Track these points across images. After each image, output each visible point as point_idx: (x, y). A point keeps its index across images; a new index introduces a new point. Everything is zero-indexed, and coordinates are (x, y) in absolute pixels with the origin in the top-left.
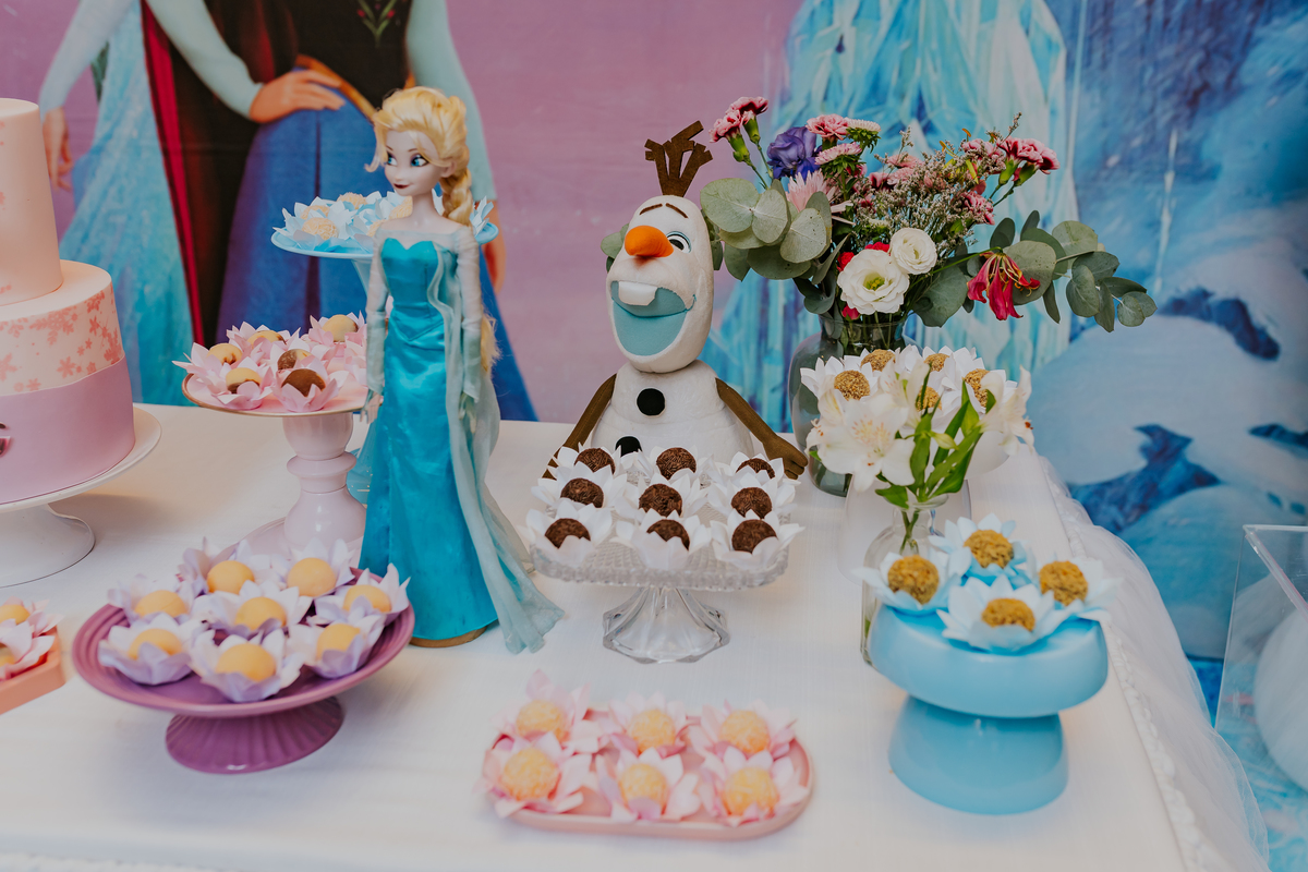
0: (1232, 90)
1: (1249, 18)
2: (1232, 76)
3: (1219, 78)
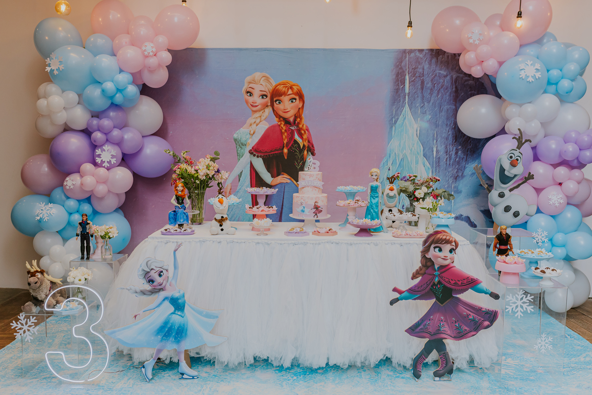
1: (464, 163)
2: (462, 174)
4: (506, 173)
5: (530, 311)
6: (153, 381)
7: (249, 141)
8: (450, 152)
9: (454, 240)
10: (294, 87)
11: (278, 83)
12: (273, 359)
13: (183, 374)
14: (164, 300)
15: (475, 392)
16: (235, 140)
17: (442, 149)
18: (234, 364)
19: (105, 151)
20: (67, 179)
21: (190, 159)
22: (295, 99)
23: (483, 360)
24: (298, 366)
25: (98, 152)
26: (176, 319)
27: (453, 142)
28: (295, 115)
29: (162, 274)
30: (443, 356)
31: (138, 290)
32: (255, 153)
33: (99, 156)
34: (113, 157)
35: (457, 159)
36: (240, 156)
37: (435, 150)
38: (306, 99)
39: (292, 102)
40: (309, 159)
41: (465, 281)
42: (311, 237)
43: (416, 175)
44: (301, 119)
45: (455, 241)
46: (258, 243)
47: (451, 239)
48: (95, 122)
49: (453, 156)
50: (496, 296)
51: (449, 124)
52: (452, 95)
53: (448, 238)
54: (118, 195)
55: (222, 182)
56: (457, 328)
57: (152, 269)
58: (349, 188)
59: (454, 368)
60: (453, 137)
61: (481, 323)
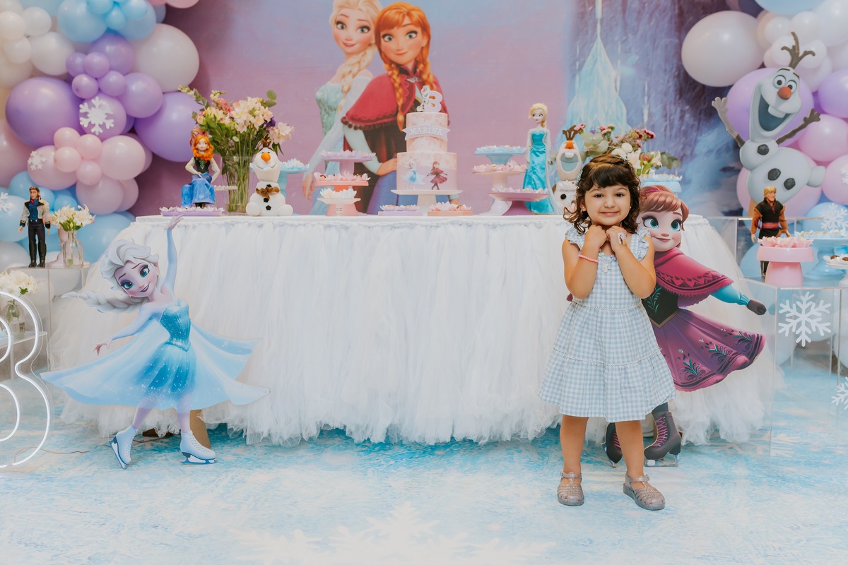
0: (693, 156)
1: (695, 134)
2: (692, 152)
3: (688, 152)
4: (771, 110)
5: (824, 332)
6: (134, 467)
7: (342, 103)
8: (671, 115)
9: (679, 204)
10: (413, 13)
11: (387, 6)
12: (353, 429)
13: (188, 455)
14: (150, 319)
15: (723, 483)
16: (319, 102)
17: (658, 110)
18: (281, 437)
19: (94, 106)
20: (33, 153)
21: (226, 104)
22: (416, 33)
23: (734, 428)
24: (401, 444)
25: (84, 108)
26: (175, 354)
27: (675, 98)
28: (416, 59)
29: (146, 270)
30: (662, 420)
31: (102, 300)
32: (350, 123)
33: (85, 115)
34: (109, 116)
35: (683, 128)
36: (326, 127)
37: (646, 112)
38: (433, 32)
39: (410, 37)
40: (424, 91)
41: (702, 281)
42: (425, 217)
43: (613, 125)
44: (425, 65)
45: (682, 207)
46: (329, 226)
47: (674, 203)
48: (79, 60)
49: (677, 122)
50: (759, 309)
51: (668, 68)
52: (673, 21)
53: (668, 200)
54: (120, 183)
55: (281, 144)
56: (687, 368)
57: (128, 261)
58: (495, 149)
59: (683, 443)
60: (676, 90)
61: (732, 360)
